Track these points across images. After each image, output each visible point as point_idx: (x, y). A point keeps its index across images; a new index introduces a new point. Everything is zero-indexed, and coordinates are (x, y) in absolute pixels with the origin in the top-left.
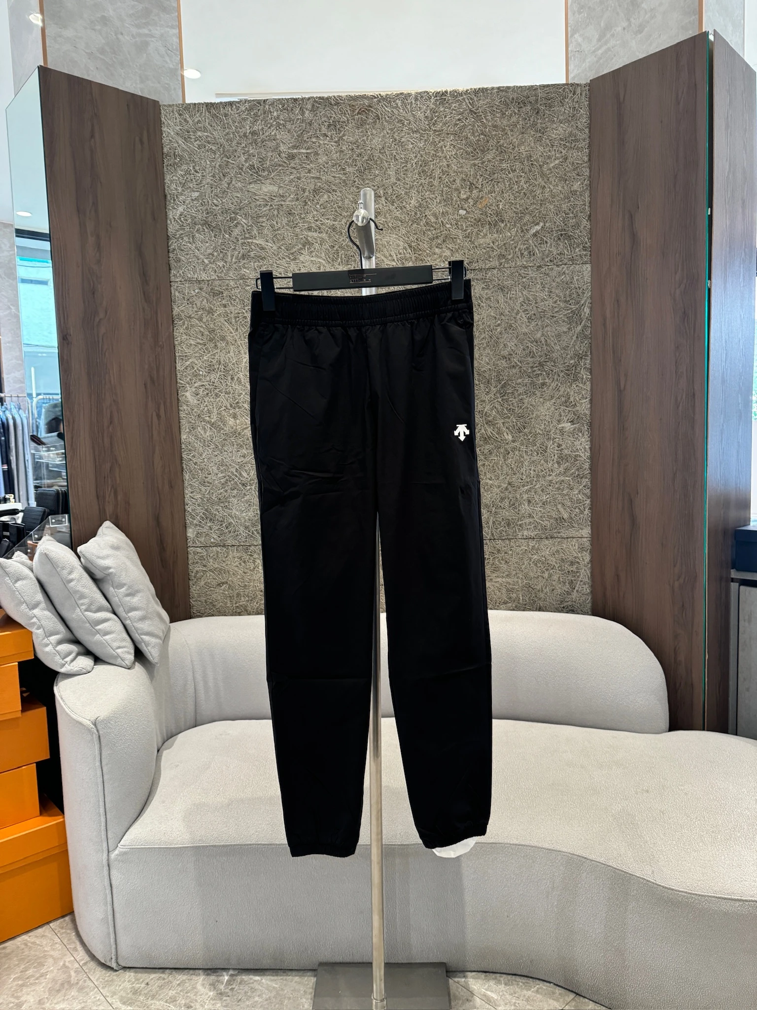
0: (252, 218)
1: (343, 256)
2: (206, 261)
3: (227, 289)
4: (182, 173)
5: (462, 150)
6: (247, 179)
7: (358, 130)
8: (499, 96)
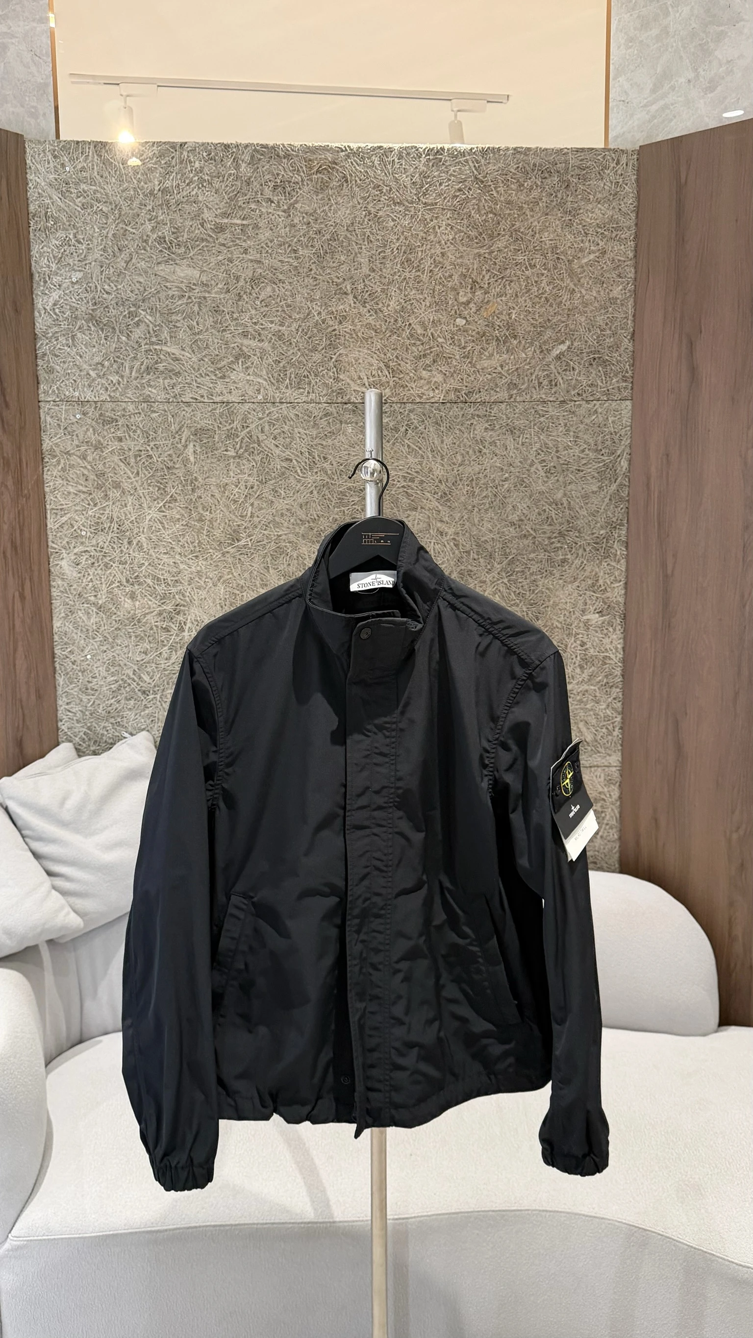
0: (161, 314)
1: (293, 376)
2: (91, 373)
3: (124, 415)
4: (57, 243)
5: (463, 234)
6: (155, 257)
7: (317, 196)
8: (515, 160)
